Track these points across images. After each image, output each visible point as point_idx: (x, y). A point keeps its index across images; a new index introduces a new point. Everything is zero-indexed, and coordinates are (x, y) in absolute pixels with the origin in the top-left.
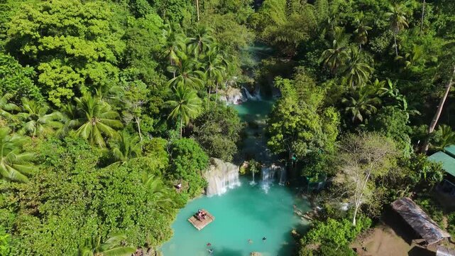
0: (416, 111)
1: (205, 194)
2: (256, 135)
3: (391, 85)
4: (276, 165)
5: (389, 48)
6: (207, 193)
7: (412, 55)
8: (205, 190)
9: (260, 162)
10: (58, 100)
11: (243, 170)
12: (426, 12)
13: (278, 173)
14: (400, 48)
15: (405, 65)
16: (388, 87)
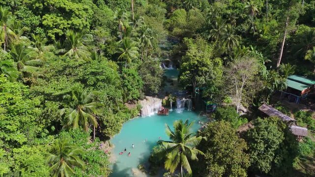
0: (269, 60)
1: (141, 116)
2: (172, 84)
3: (252, 48)
4: (185, 98)
5: (249, 30)
6: (142, 115)
7: (263, 31)
8: (141, 113)
9: (175, 96)
10: (54, 36)
11: (164, 102)
12: (269, 8)
13: (187, 103)
14: (256, 29)
15: (259, 37)
16: (251, 50)
